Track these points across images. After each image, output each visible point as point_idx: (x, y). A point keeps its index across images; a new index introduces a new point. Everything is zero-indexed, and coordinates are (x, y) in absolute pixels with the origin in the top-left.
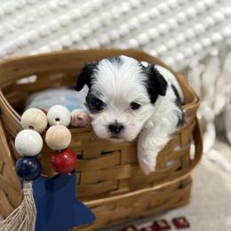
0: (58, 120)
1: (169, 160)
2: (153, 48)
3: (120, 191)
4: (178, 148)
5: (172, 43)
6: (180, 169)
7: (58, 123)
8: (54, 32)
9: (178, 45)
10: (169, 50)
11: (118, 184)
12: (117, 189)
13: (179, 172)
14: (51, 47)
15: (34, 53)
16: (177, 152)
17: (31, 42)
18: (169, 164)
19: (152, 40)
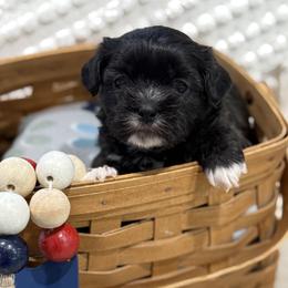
0: (50, 178)
1: (237, 229)
2: (221, 37)
3: (154, 279)
4: (253, 209)
5: (253, 28)
6: (257, 240)
7: (50, 183)
8: (62, 15)
9: (263, 32)
10: (248, 39)
11: (151, 269)
12: (150, 276)
13: (255, 246)
14: (58, 40)
15: (29, 51)
16: (253, 216)
17: (27, 33)
18: (238, 234)
19: (220, 24)
